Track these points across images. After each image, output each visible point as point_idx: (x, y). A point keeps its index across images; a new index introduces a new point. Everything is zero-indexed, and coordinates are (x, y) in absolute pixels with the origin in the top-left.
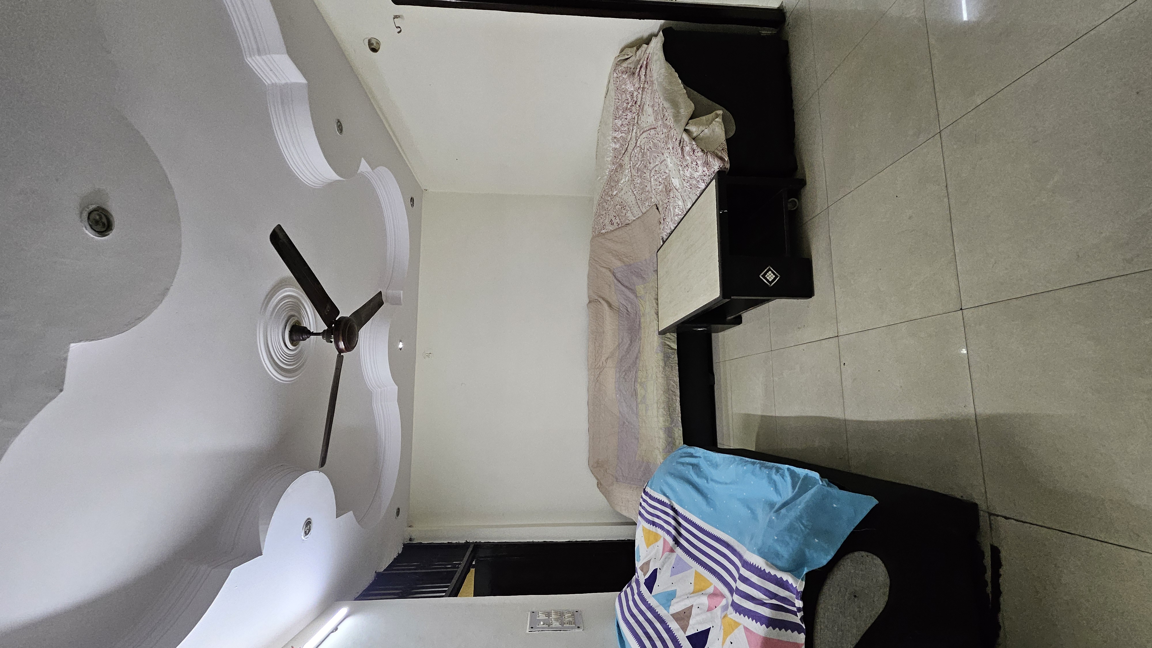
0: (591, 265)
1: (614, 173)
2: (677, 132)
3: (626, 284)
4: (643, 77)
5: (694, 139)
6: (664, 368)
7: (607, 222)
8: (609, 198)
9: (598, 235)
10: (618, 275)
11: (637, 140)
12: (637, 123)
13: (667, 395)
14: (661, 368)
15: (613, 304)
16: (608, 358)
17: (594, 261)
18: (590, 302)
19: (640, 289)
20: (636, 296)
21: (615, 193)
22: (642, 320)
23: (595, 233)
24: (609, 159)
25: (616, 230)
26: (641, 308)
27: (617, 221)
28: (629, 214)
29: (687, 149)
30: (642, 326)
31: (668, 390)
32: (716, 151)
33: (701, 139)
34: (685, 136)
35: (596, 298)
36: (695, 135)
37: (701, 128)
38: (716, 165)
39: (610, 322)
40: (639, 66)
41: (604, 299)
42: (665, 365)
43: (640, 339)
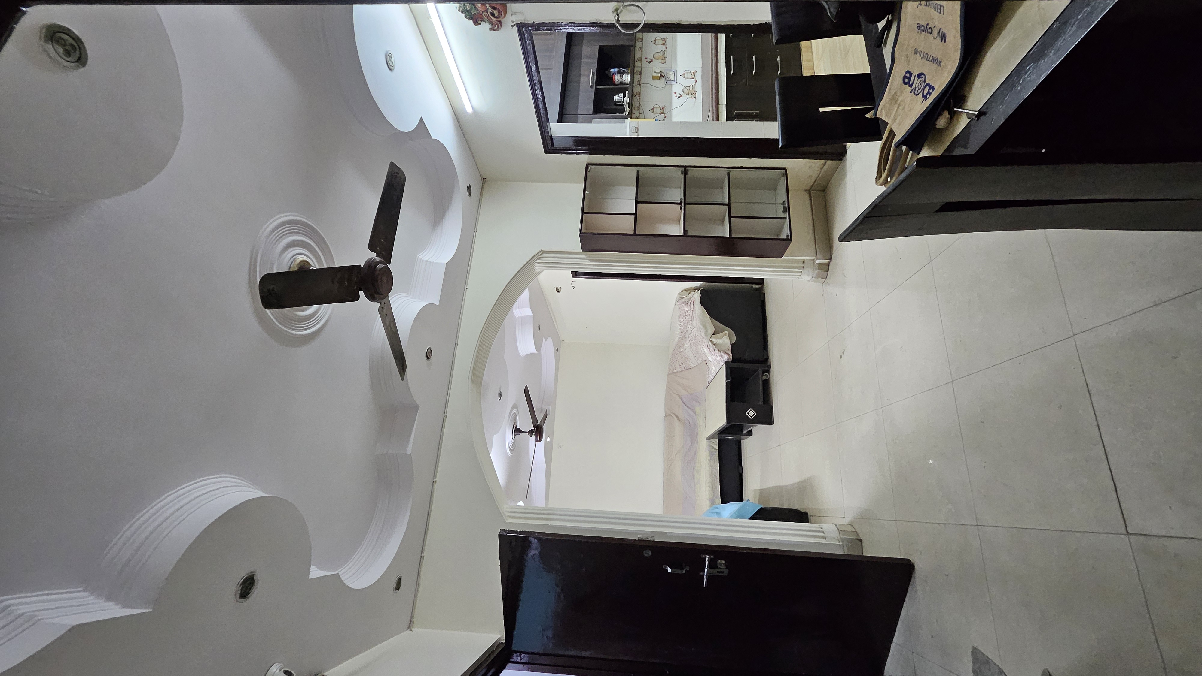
0: (667, 391)
1: (681, 339)
2: (706, 340)
3: (689, 406)
4: (692, 306)
5: (714, 344)
6: (709, 461)
7: (677, 365)
8: (678, 353)
9: (672, 374)
10: (684, 400)
11: (692, 331)
12: (691, 323)
13: (712, 478)
14: (708, 460)
15: (680, 418)
16: (677, 453)
17: (669, 389)
18: (666, 416)
19: (697, 409)
20: (696, 414)
21: (682, 350)
22: (699, 430)
23: (670, 371)
24: (678, 333)
25: (683, 371)
26: (698, 422)
27: (683, 366)
28: (690, 363)
29: (711, 348)
30: (699, 433)
31: (712, 475)
32: (725, 351)
33: (718, 345)
34: (710, 343)
35: (670, 413)
36: (714, 343)
37: (717, 340)
38: (726, 357)
39: (678, 429)
40: (690, 302)
41: (675, 415)
42: (710, 459)
43: (697, 442)
